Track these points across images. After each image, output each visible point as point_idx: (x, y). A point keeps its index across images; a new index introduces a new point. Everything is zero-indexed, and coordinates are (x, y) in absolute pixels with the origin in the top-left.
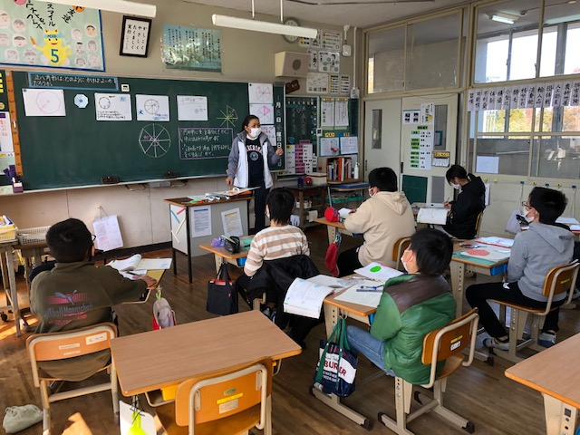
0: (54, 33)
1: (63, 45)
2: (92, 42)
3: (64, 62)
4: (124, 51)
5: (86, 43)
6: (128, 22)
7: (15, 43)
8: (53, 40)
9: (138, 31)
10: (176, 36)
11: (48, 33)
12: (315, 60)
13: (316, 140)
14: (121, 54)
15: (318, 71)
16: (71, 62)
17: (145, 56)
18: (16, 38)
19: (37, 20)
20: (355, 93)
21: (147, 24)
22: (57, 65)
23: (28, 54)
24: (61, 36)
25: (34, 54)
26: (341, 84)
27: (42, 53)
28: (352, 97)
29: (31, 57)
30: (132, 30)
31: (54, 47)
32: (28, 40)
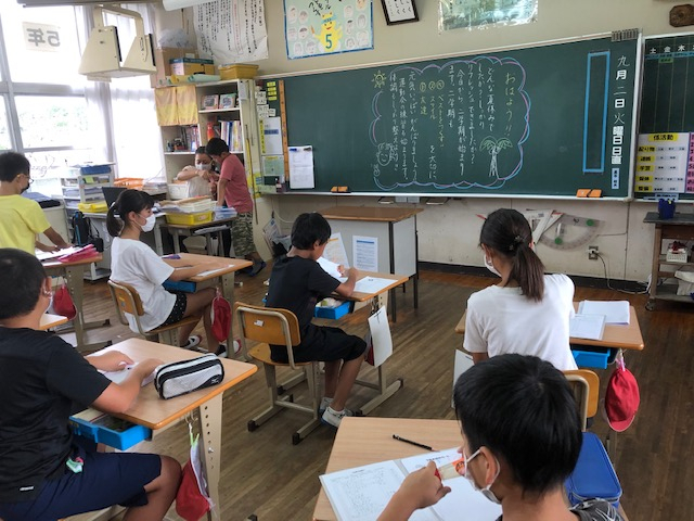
0: (330, 16)
1: (336, 28)
2: (362, 17)
5: (355, 20)
7: (301, 35)
8: (328, 24)
11: (325, 18)
14: (389, 23)
16: (342, 45)
17: (417, 19)
18: (301, 30)
19: (316, 7)
22: (330, 51)
23: (309, 45)
24: (335, 17)
25: (313, 44)
27: (319, 41)
29: (311, 47)
31: (329, 32)
32: (309, 30)
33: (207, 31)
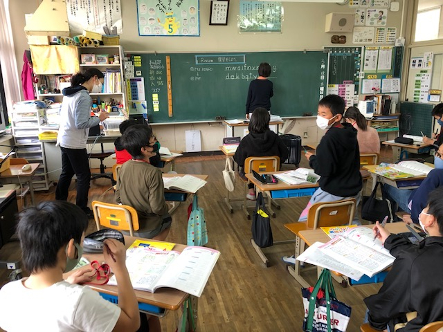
0: (171, 14)
1: (176, 22)
2: (193, 18)
3: (176, 32)
4: (212, 22)
5: (189, 19)
6: (214, 3)
7: (149, 22)
8: (170, 19)
9: (221, 8)
10: (248, 8)
11: (168, 15)
12: (362, 17)
13: (358, 81)
14: (211, 24)
15: (365, 26)
16: (180, 32)
17: (226, 24)
18: (150, 19)
19: (162, 7)
20: (400, 41)
21: (226, 3)
22: (171, 34)
25: (159, 28)
26: (387, 34)
27: (163, 27)
28: (397, 45)
29: (157, 30)
30: (217, 7)
31: (171, 23)
32: (156, 20)
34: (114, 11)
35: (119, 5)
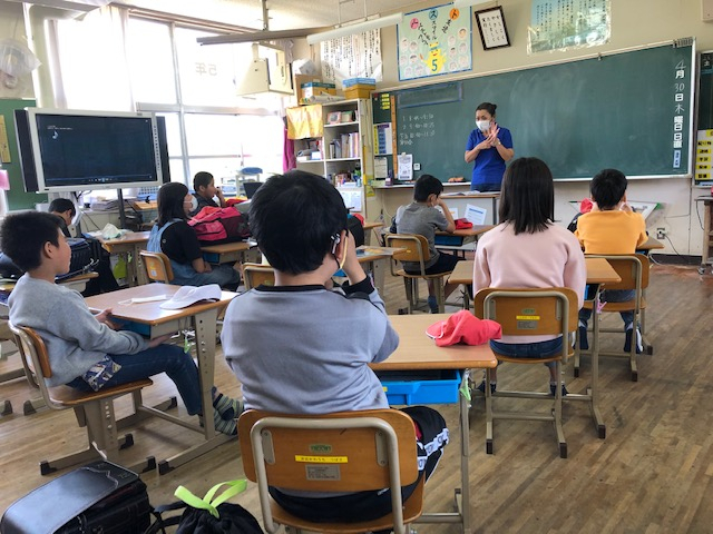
0: (436, 45)
1: (441, 54)
2: (463, 44)
3: (441, 69)
4: (488, 46)
5: (457, 47)
6: (481, 16)
7: (411, 61)
8: (435, 52)
9: (492, 22)
10: (545, 11)
11: (432, 47)
14: (486, 48)
16: (445, 68)
17: (509, 44)
18: (411, 57)
19: (425, 38)
21: (498, 12)
22: (435, 73)
23: (417, 69)
24: (440, 46)
25: (421, 67)
27: (426, 65)
29: (420, 71)
30: (487, 22)
31: (435, 58)
32: (418, 56)
33: (332, 61)
34: (374, 54)
35: (379, 46)
